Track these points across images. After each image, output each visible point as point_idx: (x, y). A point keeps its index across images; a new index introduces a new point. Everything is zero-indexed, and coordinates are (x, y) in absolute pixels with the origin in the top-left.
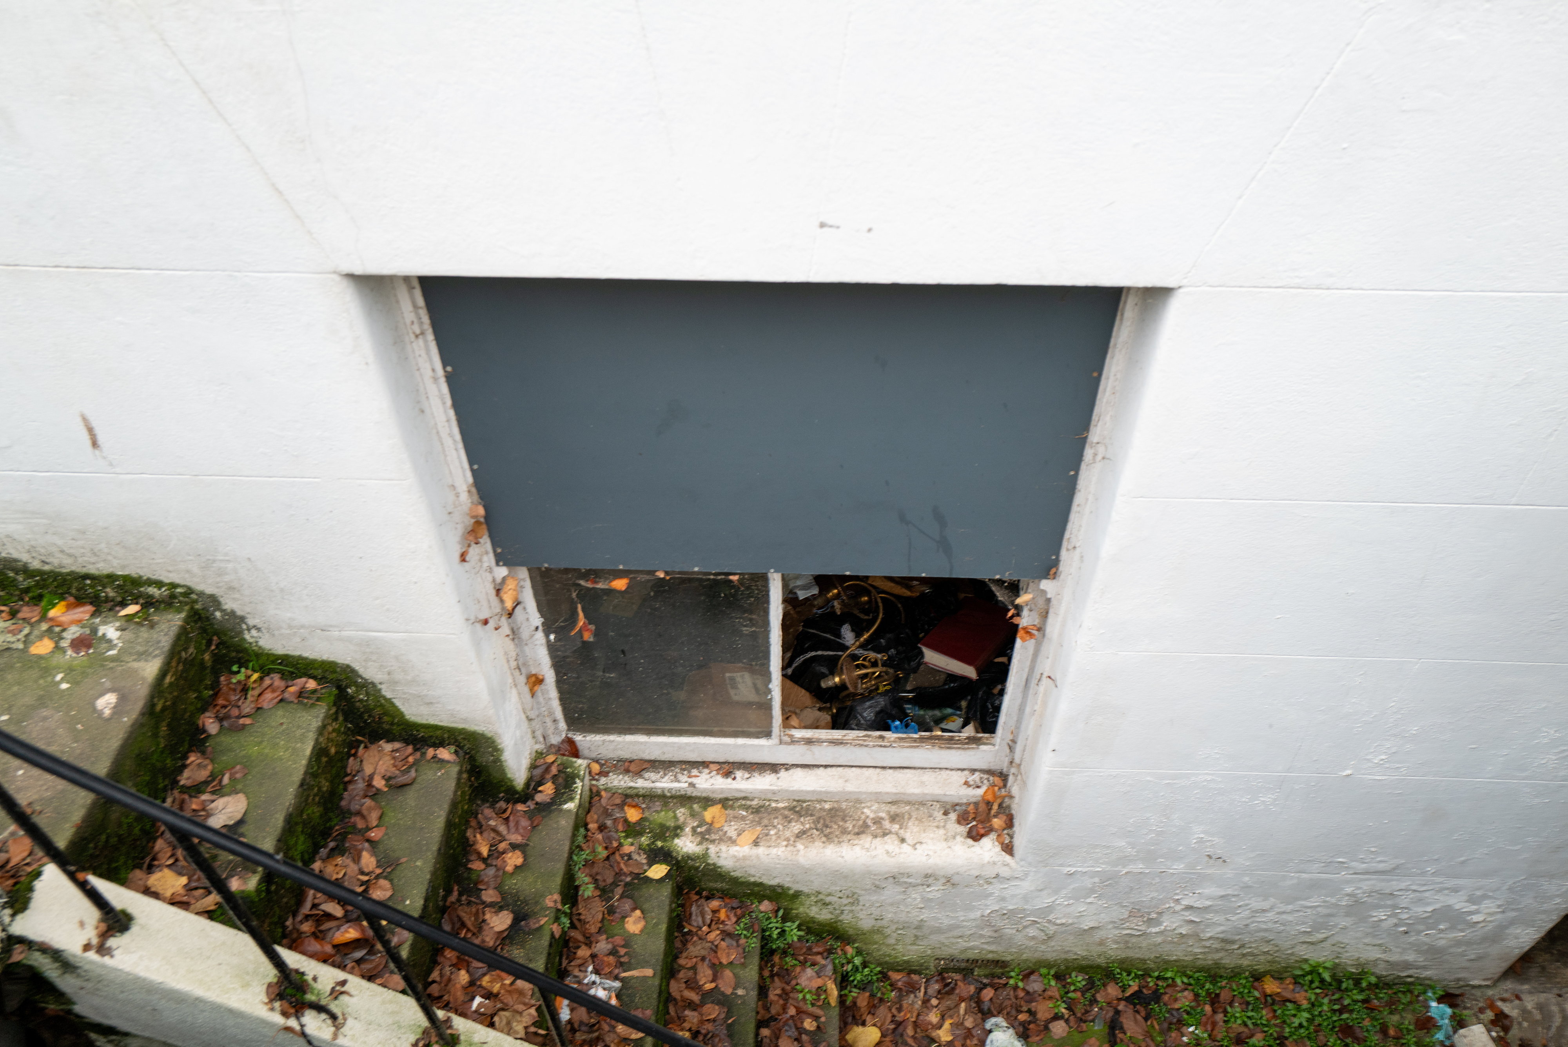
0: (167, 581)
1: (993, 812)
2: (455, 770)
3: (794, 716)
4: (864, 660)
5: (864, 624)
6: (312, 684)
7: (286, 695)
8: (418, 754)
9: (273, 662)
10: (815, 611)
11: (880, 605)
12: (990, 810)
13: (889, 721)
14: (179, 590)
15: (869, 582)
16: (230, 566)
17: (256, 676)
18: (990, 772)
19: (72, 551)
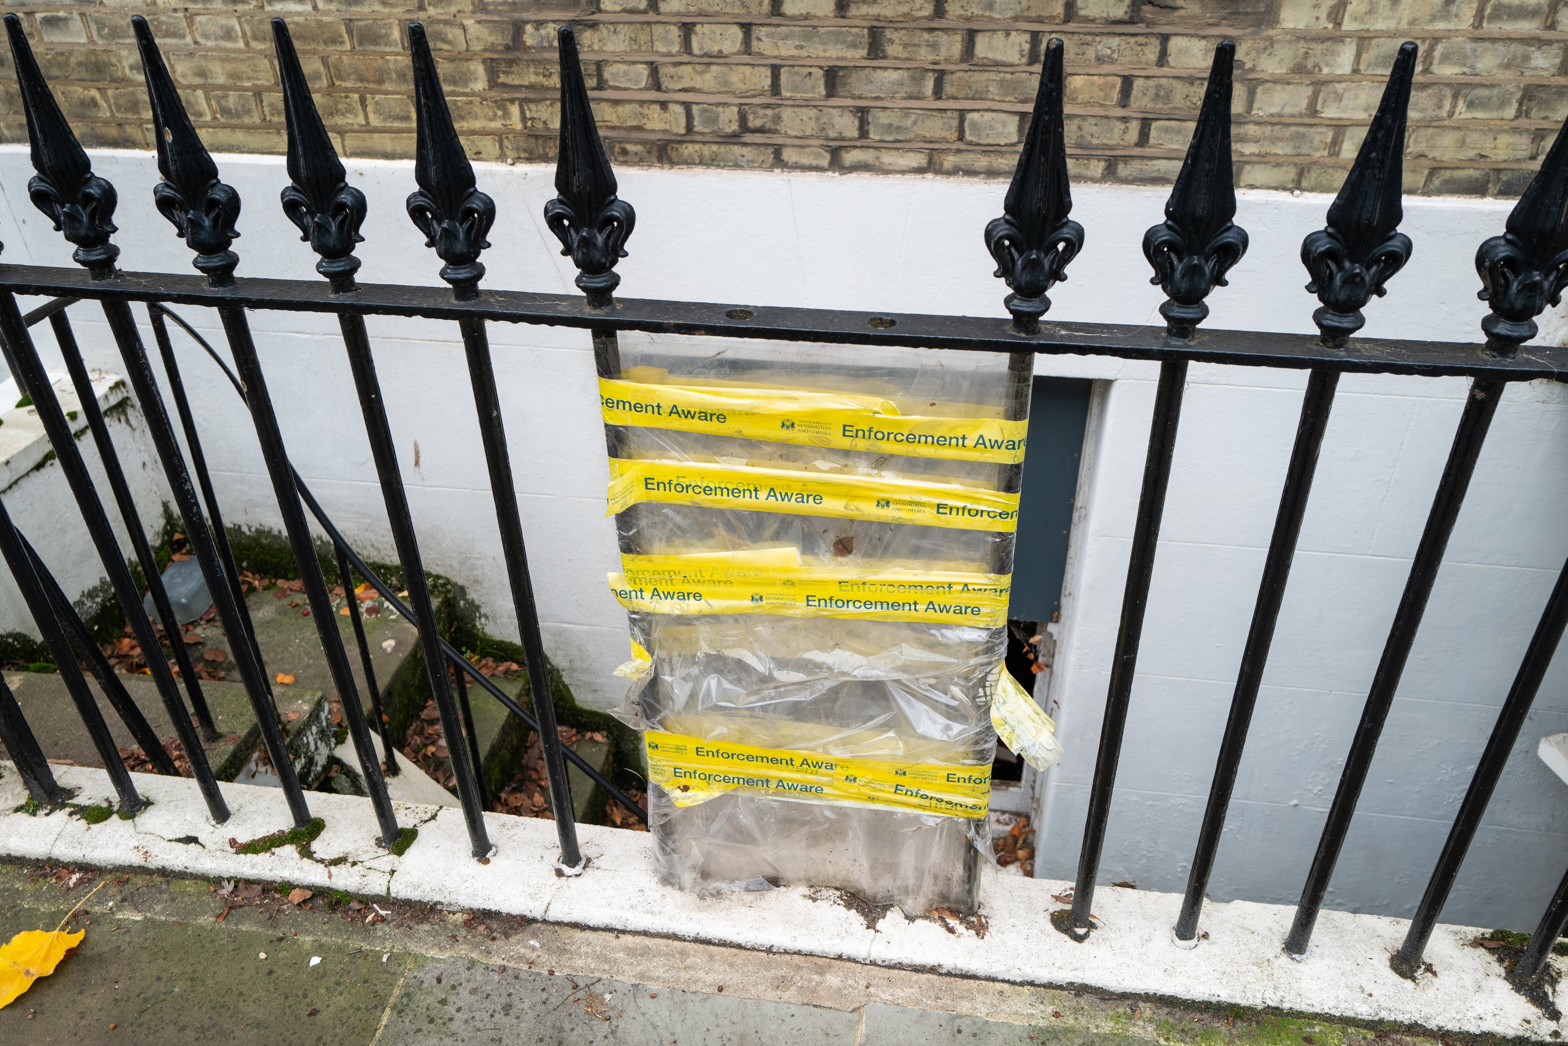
0: (434, 573)
1: (1018, 845)
2: (605, 749)
6: (515, 667)
7: (496, 672)
8: (579, 736)
9: (491, 647)
12: (1016, 843)
14: (441, 581)
16: (480, 563)
17: (477, 657)
18: (1017, 814)
19: (379, 546)
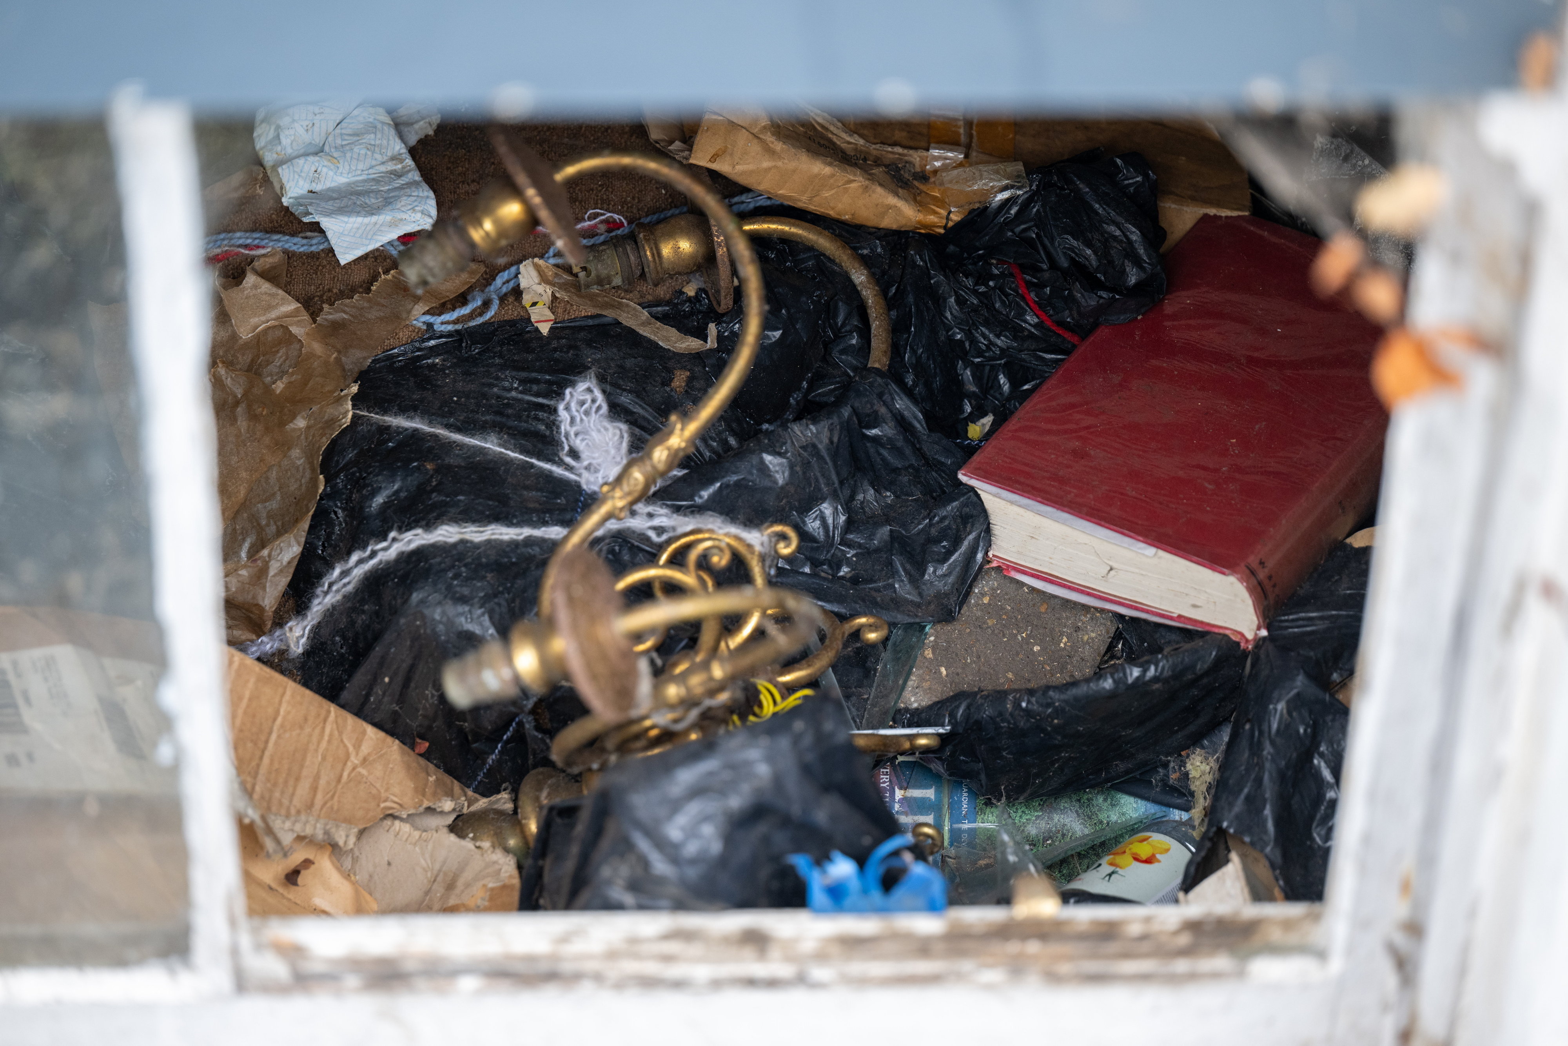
3: (325, 864)
4: (678, 560)
5: (680, 380)
10: (419, 317)
11: (751, 274)
13: (800, 862)
15: (700, 159)
